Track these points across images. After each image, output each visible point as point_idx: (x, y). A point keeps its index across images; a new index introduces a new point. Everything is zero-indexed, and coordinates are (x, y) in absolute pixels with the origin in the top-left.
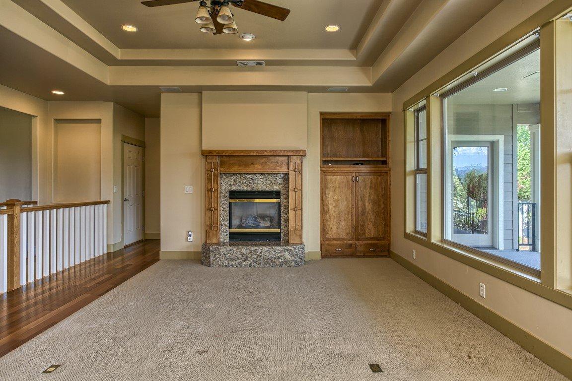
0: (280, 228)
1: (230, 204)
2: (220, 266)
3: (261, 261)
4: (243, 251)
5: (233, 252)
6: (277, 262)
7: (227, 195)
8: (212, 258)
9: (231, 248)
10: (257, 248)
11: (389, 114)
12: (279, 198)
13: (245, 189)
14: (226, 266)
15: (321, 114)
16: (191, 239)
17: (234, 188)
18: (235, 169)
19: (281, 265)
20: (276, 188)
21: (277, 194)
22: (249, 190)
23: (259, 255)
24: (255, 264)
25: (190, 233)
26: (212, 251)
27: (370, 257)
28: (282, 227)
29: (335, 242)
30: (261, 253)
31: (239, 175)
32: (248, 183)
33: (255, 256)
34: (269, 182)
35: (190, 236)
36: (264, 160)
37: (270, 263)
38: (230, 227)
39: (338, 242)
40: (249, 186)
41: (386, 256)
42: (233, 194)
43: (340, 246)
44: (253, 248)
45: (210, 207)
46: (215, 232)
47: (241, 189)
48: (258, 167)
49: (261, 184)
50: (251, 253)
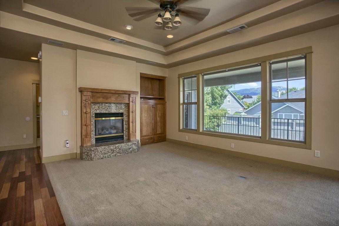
0: (123, 133)
1: (95, 121)
2: (98, 159)
3: (121, 152)
4: (112, 148)
5: (106, 149)
6: (129, 151)
7: (94, 115)
8: (93, 155)
9: (105, 147)
10: (119, 145)
11: (165, 77)
12: (123, 116)
13: (105, 112)
14: (102, 158)
15: (141, 73)
16: (68, 146)
17: (98, 112)
18: (100, 100)
19: (131, 152)
20: (121, 111)
21: (121, 115)
22: (107, 112)
23: (120, 149)
24: (119, 154)
25: (67, 142)
26: (93, 151)
27: (159, 142)
28: (124, 132)
29: (145, 137)
30: (121, 147)
31: (101, 104)
32: (106, 108)
33: (118, 150)
34: (118, 108)
35: (67, 143)
36: (117, 96)
37: (126, 152)
38: (96, 135)
39: (147, 137)
40: (107, 110)
41: (165, 141)
42: (98, 115)
43: (148, 139)
44: (117, 145)
45: (85, 123)
46: (89, 139)
47: (102, 112)
48: (113, 99)
49: (114, 109)
50: (116, 148)
